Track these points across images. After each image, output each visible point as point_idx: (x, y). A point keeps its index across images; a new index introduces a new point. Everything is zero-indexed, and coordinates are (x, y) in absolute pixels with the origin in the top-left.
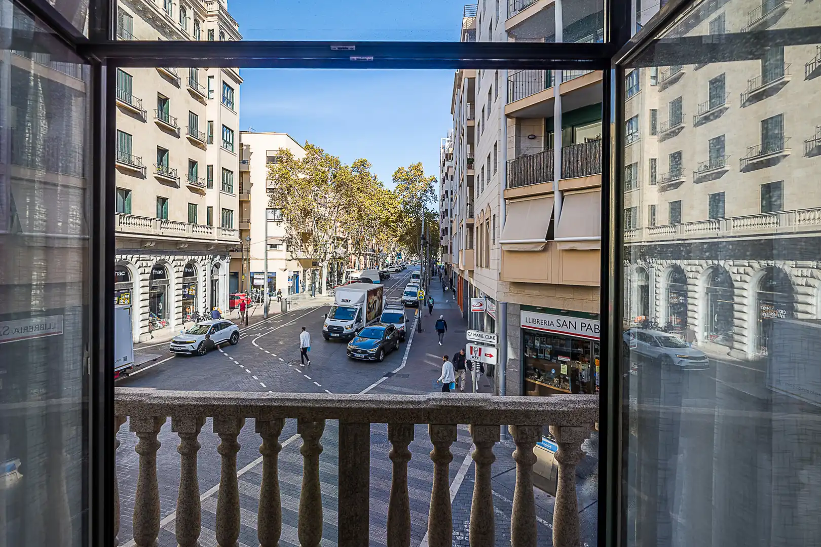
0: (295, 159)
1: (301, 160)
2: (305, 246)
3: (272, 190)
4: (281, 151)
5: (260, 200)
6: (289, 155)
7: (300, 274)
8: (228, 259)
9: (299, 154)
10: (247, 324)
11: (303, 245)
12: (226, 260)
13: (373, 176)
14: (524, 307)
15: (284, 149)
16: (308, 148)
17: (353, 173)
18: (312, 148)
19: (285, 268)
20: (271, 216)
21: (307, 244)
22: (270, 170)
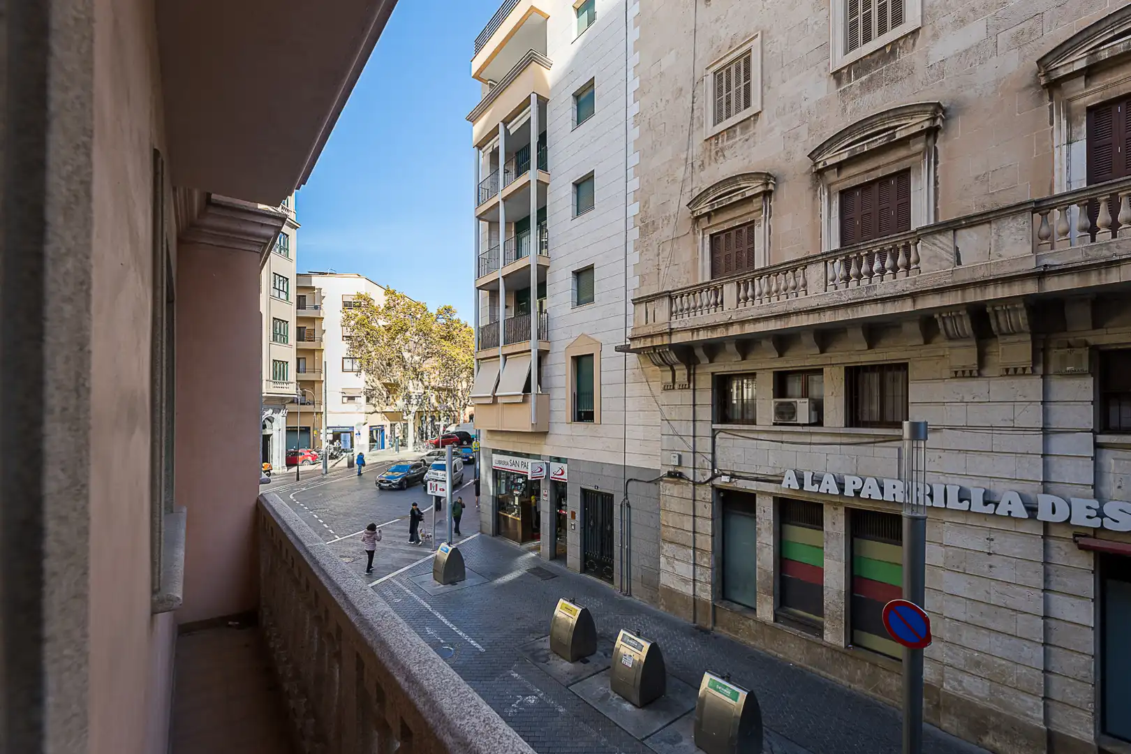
0: (376, 304)
1: (382, 307)
2: (393, 397)
3: (349, 338)
4: (360, 296)
5: (334, 346)
6: (368, 301)
7: (385, 428)
8: (283, 412)
9: (380, 299)
10: (298, 479)
11: (391, 396)
12: (281, 414)
13: (463, 323)
14: (495, 451)
15: (363, 294)
16: (388, 292)
17: (438, 320)
18: (393, 293)
19: (364, 422)
20: (348, 365)
21: (395, 396)
22: (343, 315)
